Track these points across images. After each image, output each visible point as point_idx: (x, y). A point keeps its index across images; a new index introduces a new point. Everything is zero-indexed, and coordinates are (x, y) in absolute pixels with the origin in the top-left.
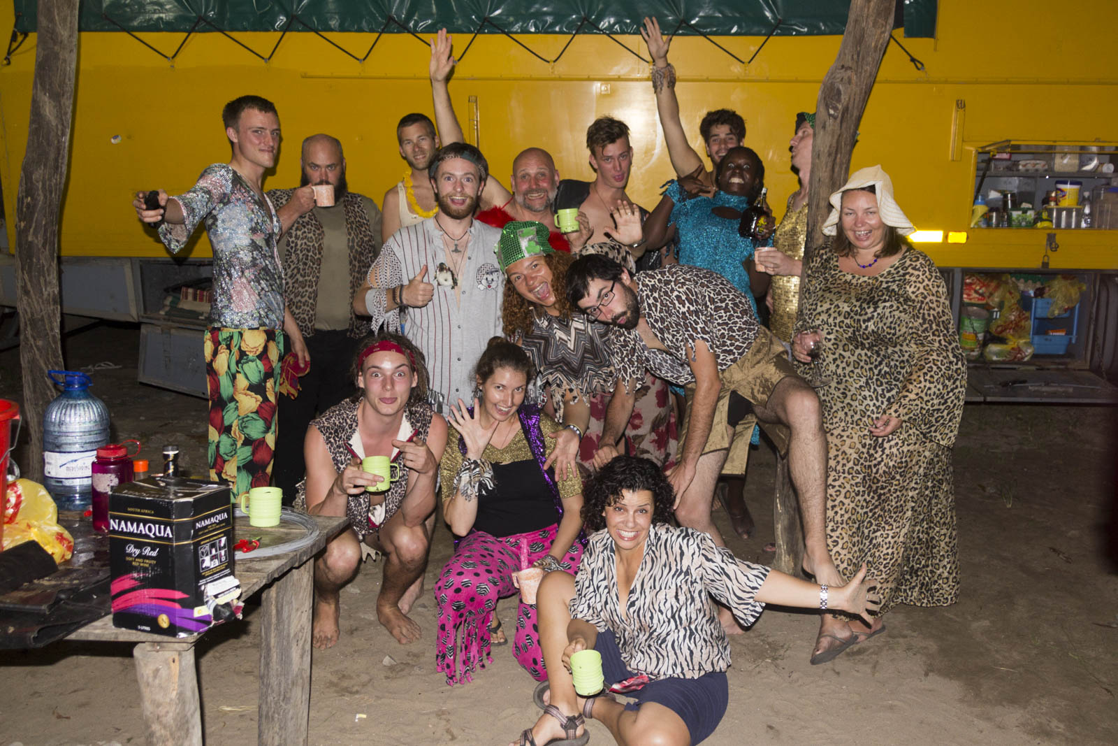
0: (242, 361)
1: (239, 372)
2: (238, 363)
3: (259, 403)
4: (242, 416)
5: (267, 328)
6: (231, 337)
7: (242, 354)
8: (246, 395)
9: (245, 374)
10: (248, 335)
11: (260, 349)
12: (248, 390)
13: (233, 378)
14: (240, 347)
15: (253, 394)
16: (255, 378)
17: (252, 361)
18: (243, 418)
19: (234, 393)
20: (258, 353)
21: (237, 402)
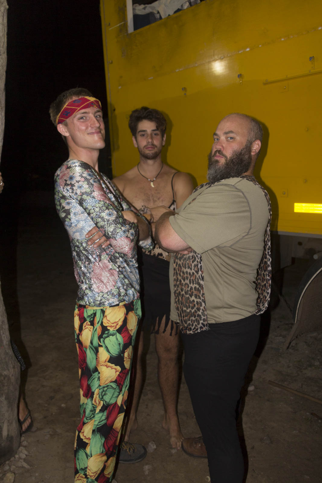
0: (104, 336)
1: (101, 346)
2: (100, 337)
3: (118, 373)
4: (103, 385)
5: (126, 302)
6: (95, 314)
7: (104, 329)
8: (107, 366)
9: (106, 347)
10: (109, 311)
11: (120, 323)
12: (109, 362)
13: (96, 351)
14: (102, 323)
15: (113, 365)
16: (115, 350)
17: (113, 335)
18: (104, 387)
19: (97, 365)
20: (118, 327)
21: (99, 373)
